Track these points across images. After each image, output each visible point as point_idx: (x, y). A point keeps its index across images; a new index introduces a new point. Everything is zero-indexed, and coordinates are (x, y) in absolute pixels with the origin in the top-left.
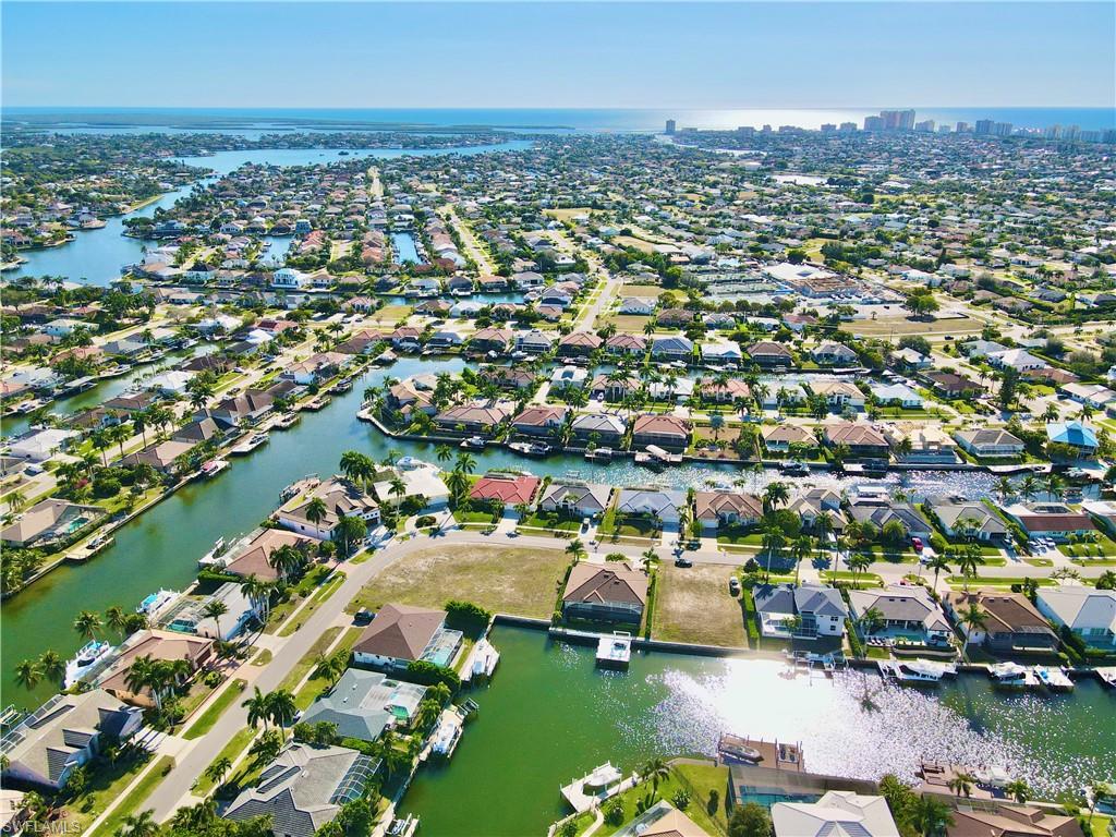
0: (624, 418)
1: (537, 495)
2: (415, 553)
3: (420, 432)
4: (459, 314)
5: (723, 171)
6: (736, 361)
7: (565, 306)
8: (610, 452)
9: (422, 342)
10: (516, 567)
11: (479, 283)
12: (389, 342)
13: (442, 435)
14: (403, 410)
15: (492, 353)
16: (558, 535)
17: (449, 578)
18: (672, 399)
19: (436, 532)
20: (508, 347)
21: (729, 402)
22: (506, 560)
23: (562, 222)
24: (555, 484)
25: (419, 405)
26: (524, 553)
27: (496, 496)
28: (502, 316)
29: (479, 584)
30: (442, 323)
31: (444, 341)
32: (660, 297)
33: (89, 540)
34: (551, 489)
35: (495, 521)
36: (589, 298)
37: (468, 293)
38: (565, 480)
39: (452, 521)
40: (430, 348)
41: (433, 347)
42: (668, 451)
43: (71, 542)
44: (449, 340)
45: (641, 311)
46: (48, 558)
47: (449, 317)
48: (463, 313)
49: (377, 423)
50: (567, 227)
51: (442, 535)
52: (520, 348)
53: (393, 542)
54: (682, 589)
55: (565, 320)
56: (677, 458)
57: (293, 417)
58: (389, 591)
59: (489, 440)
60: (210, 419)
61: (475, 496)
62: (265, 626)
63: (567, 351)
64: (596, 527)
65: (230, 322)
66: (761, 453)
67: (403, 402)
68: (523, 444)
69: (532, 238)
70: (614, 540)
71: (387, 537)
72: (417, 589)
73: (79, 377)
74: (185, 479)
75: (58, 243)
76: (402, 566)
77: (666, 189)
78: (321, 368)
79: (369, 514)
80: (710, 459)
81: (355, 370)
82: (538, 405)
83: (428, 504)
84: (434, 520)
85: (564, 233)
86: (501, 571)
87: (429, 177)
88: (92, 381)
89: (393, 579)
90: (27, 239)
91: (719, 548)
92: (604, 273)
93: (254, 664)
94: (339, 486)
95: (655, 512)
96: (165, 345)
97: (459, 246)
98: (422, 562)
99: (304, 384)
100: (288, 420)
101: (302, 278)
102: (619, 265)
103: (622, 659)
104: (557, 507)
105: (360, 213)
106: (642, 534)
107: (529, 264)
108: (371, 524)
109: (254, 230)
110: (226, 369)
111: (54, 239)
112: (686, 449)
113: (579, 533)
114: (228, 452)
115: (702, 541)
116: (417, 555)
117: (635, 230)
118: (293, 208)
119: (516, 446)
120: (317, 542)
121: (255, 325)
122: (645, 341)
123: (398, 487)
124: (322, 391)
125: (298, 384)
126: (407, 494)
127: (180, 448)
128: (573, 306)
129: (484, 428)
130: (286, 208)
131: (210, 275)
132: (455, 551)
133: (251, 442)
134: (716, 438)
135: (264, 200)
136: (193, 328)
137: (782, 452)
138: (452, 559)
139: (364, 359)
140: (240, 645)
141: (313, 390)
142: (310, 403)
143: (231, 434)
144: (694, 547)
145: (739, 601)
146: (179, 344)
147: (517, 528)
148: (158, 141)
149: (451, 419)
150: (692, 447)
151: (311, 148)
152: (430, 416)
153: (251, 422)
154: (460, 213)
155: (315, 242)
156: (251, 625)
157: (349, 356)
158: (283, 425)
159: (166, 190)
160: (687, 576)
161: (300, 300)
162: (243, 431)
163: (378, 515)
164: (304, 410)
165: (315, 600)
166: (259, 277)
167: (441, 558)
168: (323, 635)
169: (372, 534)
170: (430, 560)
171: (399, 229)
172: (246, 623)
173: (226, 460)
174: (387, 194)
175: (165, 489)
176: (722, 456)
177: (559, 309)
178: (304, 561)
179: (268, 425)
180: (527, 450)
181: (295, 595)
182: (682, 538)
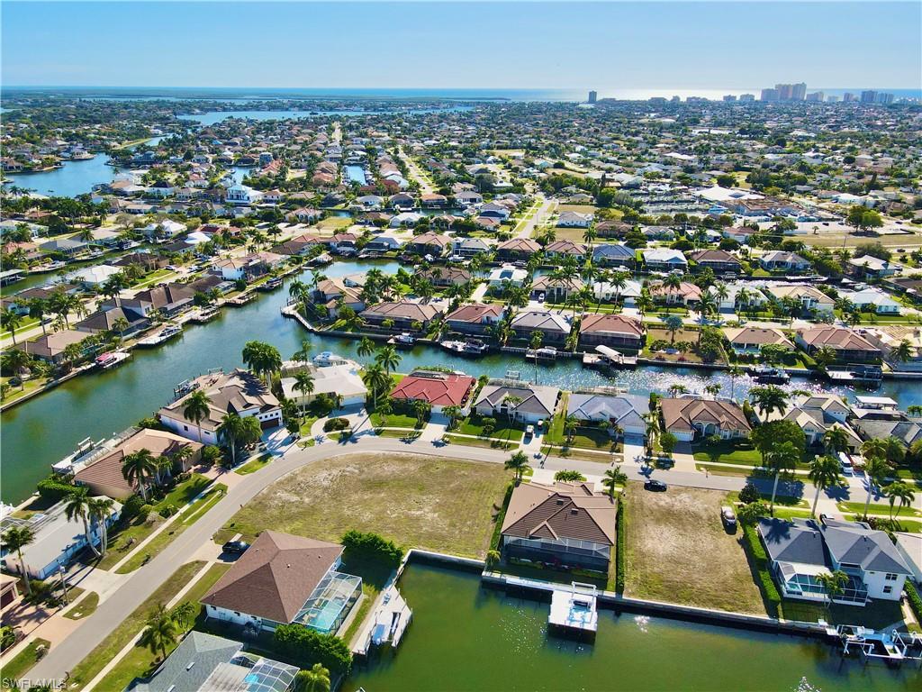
0: (569, 318)
1: (471, 397)
3: (345, 328)
4: (399, 225)
7: (503, 219)
8: (555, 353)
9: (359, 246)
10: (441, 484)
11: (421, 200)
12: (327, 246)
14: (328, 305)
15: (430, 257)
16: (495, 445)
17: (355, 497)
18: (621, 300)
19: (347, 438)
20: (445, 251)
22: (429, 477)
23: (500, 157)
24: (492, 384)
25: (346, 300)
26: (454, 465)
27: (422, 397)
28: (441, 226)
29: (392, 506)
30: (383, 232)
31: (381, 245)
32: (597, 213)
34: (487, 391)
35: (419, 426)
36: (526, 214)
37: (410, 209)
38: (503, 380)
39: (369, 425)
40: (367, 252)
41: (369, 251)
42: (621, 352)
44: (386, 244)
45: (578, 224)
47: (389, 227)
48: (403, 223)
49: (301, 319)
50: (504, 161)
51: (354, 441)
52: (457, 253)
54: (658, 521)
55: (504, 230)
56: (631, 361)
57: (214, 311)
58: (276, 512)
59: (419, 338)
60: (119, 309)
61: (397, 396)
62: (101, 557)
63: (505, 256)
64: (541, 436)
65: (175, 227)
66: (727, 357)
67: (328, 297)
68: (456, 343)
69: (472, 169)
70: (564, 454)
71: (286, 442)
72: (311, 511)
73: (7, 270)
74: (74, 371)
75: (45, 169)
76: (300, 479)
77: (592, 137)
78: (251, 264)
79: (268, 414)
80: (669, 362)
81: (288, 269)
82: (474, 302)
83: (341, 404)
84: (346, 423)
85: (502, 165)
86: (422, 489)
87: (384, 128)
88: (20, 274)
89: (285, 496)
90: (17, 164)
91: (698, 466)
92: (541, 195)
93: (69, 615)
94: (237, 381)
95: (613, 419)
96: (107, 245)
97: (405, 172)
98: (325, 474)
99: (232, 280)
100: (207, 314)
101: (254, 195)
102: (555, 187)
103: (587, 627)
104: (495, 411)
105: (318, 150)
106: (599, 446)
107: (469, 186)
108: (271, 426)
109: (221, 161)
110: (158, 267)
111: (44, 165)
112: (640, 352)
113: (521, 442)
114: (134, 343)
115: (674, 456)
116: (319, 465)
117: (567, 164)
118: (260, 146)
119: (448, 344)
120: (196, 447)
121: (198, 229)
122: (585, 248)
123: (303, 382)
124: (249, 288)
125: (225, 280)
126: (317, 391)
127: (78, 337)
128: (510, 220)
129: (414, 324)
130: (254, 146)
131: (169, 191)
132: (367, 461)
133: (162, 335)
134: (673, 341)
135: (237, 140)
136: (139, 232)
137: (752, 356)
138: (362, 472)
139: (299, 261)
140: (59, 586)
141: (240, 286)
142: (236, 298)
143: (139, 326)
144: (666, 464)
145: (740, 542)
146: (120, 245)
147: (445, 436)
148: (160, 105)
149: (379, 314)
150: (647, 349)
151: (287, 110)
152: (357, 312)
153: (166, 314)
154: (408, 151)
155: (273, 168)
156: (84, 555)
157: (283, 256)
158: (201, 318)
159: (155, 135)
160: (662, 503)
161: (247, 210)
162: (155, 323)
163: (280, 415)
164: (228, 305)
165: (179, 521)
166: (213, 193)
167: (348, 469)
168: (175, 574)
169: (270, 438)
170: (335, 472)
171: (352, 162)
172: (78, 553)
173: (129, 351)
174: (345, 138)
175: (49, 382)
176: (682, 359)
177: (497, 221)
178: (177, 469)
179: (185, 318)
180: (460, 349)
181: (153, 514)
182: (649, 453)
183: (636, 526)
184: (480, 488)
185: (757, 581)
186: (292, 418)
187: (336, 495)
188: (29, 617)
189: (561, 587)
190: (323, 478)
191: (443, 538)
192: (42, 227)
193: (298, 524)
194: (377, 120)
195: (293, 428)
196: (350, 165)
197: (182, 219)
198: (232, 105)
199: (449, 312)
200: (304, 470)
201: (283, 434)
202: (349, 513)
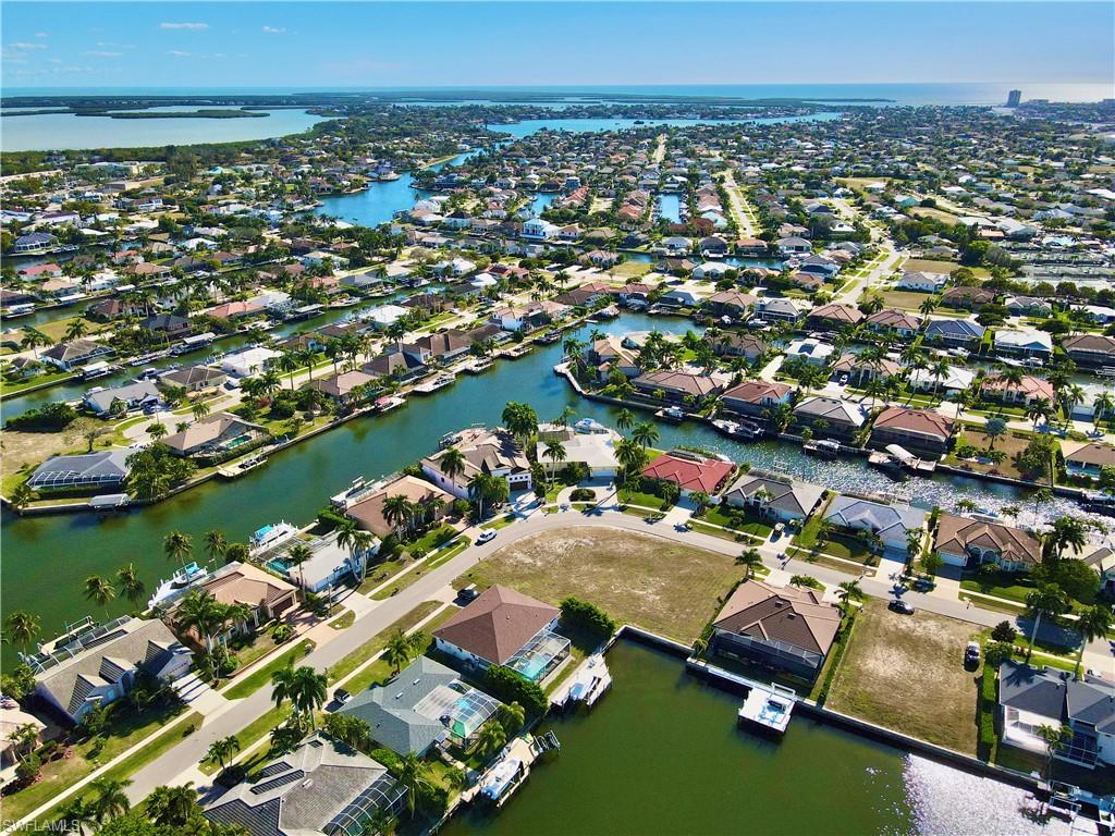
0: (865, 408)
1: (727, 485)
2: (558, 530)
3: (614, 394)
4: (702, 276)
5: (1074, 143)
6: (1044, 355)
7: (828, 276)
8: (837, 446)
9: (650, 300)
10: (672, 569)
11: (736, 246)
12: (616, 297)
13: (637, 401)
14: (600, 368)
15: (726, 319)
16: (739, 539)
17: (584, 568)
18: (941, 392)
19: (593, 510)
20: (746, 313)
21: (1022, 405)
22: (664, 559)
23: (851, 189)
24: (752, 474)
25: (621, 364)
26: (690, 551)
27: (673, 478)
28: (749, 281)
29: (617, 582)
30: (682, 283)
31: (676, 301)
32: (952, 274)
33: (244, 460)
34: (745, 479)
35: (664, 508)
36: (862, 270)
37: (721, 256)
38: (767, 471)
39: (614, 501)
40: (657, 308)
41: (660, 307)
42: (917, 456)
43: (228, 458)
44: (680, 300)
45: (924, 287)
46: (198, 471)
47: (690, 278)
48: (707, 274)
49: (572, 379)
50: (856, 195)
51: (599, 514)
52: (759, 316)
53: (538, 513)
54: (890, 643)
55: (825, 290)
56: (929, 467)
57: (487, 363)
58: (509, 571)
59: (691, 414)
60: (401, 354)
61: (648, 474)
62: (360, 583)
63: (815, 323)
64: (791, 536)
65: (464, 266)
66: (1055, 475)
67: (602, 359)
68: (730, 422)
69: (810, 205)
70: (811, 559)
71: (533, 506)
72: (542, 573)
73: (311, 304)
74: (357, 411)
75: (353, 191)
76: (537, 543)
77: (992, 161)
78: (531, 314)
79: (518, 476)
80: (977, 473)
81: (571, 321)
82: (760, 378)
83: (592, 475)
84: (593, 495)
85: (852, 200)
86: (651, 570)
87: (717, 144)
88: (321, 309)
89: (520, 556)
90: (329, 186)
91: (961, 596)
92: (889, 244)
93: (332, 625)
94: (494, 440)
95: (875, 530)
96: (399, 282)
97: (726, 207)
98: (562, 541)
99: (510, 330)
100: (481, 365)
101: (550, 229)
102: (909, 234)
103: (775, 726)
104: (747, 503)
105: (634, 174)
106: (853, 556)
107: (801, 229)
108: (519, 488)
109: (525, 186)
110: (442, 310)
111: (352, 187)
112: (944, 457)
113: (767, 540)
114: (409, 389)
115: (937, 580)
116: (558, 532)
117: (941, 201)
118: (569, 168)
119: (720, 424)
120: (448, 499)
121: (487, 270)
122: (919, 321)
123: (555, 450)
124: (527, 340)
125: (504, 329)
126: (568, 459)
127: (362, 379)
128: (839, 277)
129: (686, 398)
130: (563, 167)
131: (466, 222)
132: (604, 535)
133: (436, 383)
134: (991, 448)
135: (546, 159)
136: (430, 269)
137: (1088, 479)
138: (596, 545)
139: (583, 312)
140: (327, 599)
141: (517, 337)
142: (511, 350)
143: (417, 373)
144: (924, 586)
145: (976, 680)
146: (411, 282)
147: (689, 522)
148: (474, 112)
149: (652, 383)
150: (953, 455)
151: (609, 117)
152: (629, 378)
153: (442, 362)
154: (738, 177)
155: (577, 198)
156: (348, 579)
157: (567, 307)
158: (474, 369)
159: (463, 151)
160: (903, 626)
161: (539, 249)
162: (431, 371)
163: (530, 478)
164: (502, 357)
165: (425, 564)
166: (509, 227)
167: (584, 540)
168: (416, 609)
169: (518, 499)
170: (571, 541)
171: (668, 191)
172: (343, 576)
173: (404, 397)
174: (667, 157)
175: (335, 419)
176: (992, 472)
177: (819, 278)
178: (430, 517)
179: (459, 367)
180: (731, 430)
181: (405, 554)
182: (908, 573)
183: (863, 643)
184: (710, 579)
185: (978, 721)
186: (541, 484)
187: (568, 563)
188: (305, 621)
189: (762, 686)
190: (559, 545)
191: (659, 620)
192: (344, 260)
193: (526, 584)
194: (713, 132)
195: (540, 493)
196: (666, 194)
197: (473, 257)
198: (549, 111)
199: (729, 387)
200: (543, 535)
201: (530, 497)
202: (575, 582)
